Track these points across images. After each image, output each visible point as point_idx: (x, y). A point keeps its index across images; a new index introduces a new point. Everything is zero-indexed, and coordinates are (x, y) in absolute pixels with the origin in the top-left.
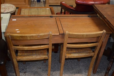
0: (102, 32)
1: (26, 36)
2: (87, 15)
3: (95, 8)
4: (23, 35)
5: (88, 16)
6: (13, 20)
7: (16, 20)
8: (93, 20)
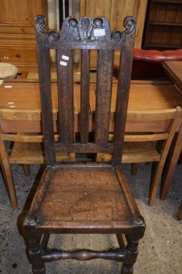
0: (173, 110)
1: (25, 113)
2: (150, 82)
3: (165, 67)
4: (20, 111)
5: (153, 84)
6: (6, 87)
7: (11, 87)
8: (160, 90)
